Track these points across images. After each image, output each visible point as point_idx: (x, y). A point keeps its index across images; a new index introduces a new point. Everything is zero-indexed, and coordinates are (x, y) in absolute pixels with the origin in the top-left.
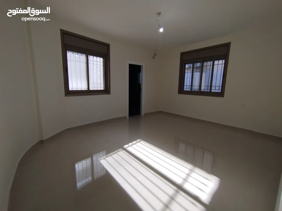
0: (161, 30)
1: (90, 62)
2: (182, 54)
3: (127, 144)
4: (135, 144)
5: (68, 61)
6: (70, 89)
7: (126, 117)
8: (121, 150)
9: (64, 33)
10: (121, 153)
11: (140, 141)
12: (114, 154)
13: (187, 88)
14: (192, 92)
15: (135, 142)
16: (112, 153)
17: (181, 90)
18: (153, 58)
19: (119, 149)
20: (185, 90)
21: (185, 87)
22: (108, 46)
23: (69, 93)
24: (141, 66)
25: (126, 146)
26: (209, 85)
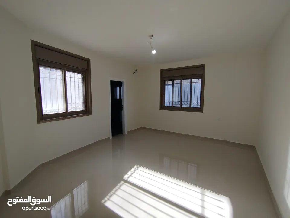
0: (154, 52)
1: (68, 79)
2: (162, 71)
3: (126, 173)
4: (134, 172)
5: (41, 78)
6: (44, 113)
7: (109, 138)
8: (123, 184)
9: (36, 45)
10: (125, 187)
11: (138, 167)
12: (117, 190)
13: (167, 104)
14: (172, 108)
15: (133, 170)
16: (114, 190)
17: (163, 106)
18: (134, 73)
19: (120, 182)
20: (166, 105)
21: (166, 103)
22: (88, 61)
23: (43, 118)
24: (121, 82)
25: (126, 177)
26: (189, 101)
